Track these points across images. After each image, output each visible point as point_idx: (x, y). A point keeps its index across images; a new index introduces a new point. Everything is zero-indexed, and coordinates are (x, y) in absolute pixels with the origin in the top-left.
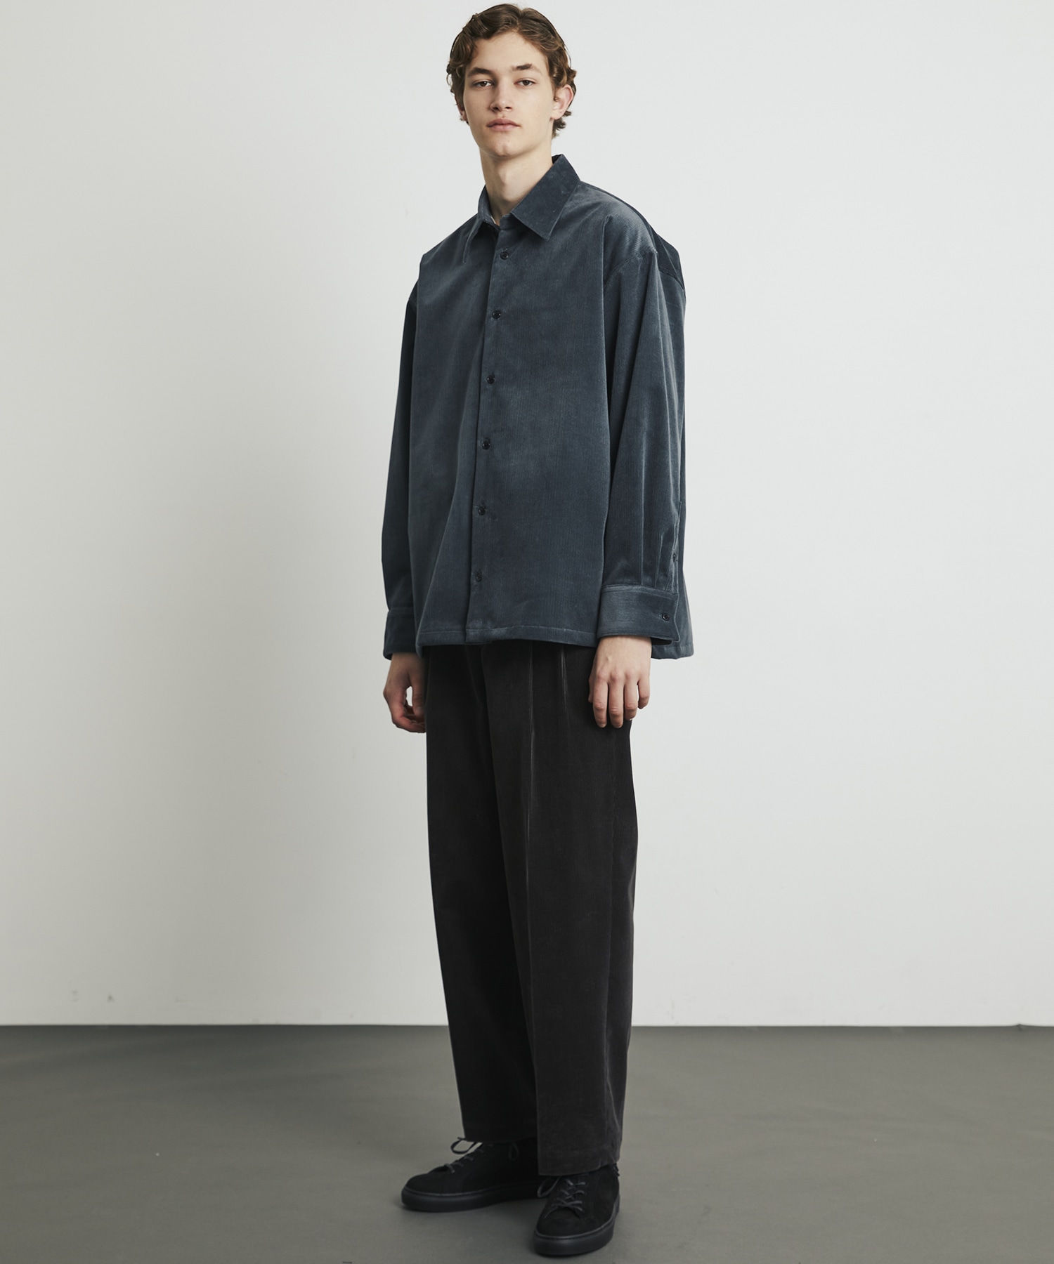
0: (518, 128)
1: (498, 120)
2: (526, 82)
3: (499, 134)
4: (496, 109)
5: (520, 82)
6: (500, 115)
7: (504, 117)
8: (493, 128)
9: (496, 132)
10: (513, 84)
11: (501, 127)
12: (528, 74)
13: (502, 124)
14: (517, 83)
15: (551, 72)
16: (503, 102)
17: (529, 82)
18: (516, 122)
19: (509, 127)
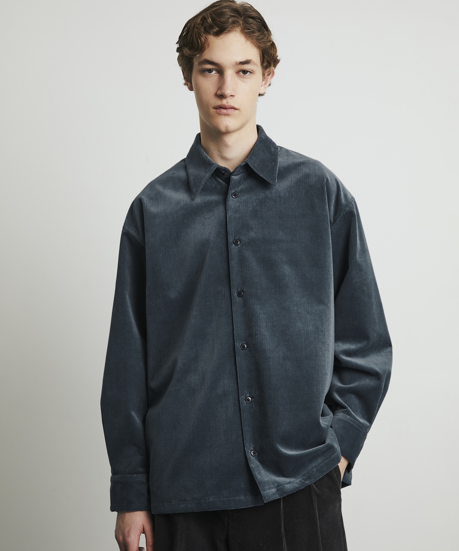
0: (237, 111)
1: (223, 105)
2: (245, 72)
3: (223, 117)
4: (222, 96)
5: (240, 71)
6: (224, 102)
7: (227, 103)
8: (218, 111)
9: (220, 114)
10: (235, 74)
11: (224, 111)
12: (246, 67)
13: (226, 108)
14: (238, 72)
15: (262, 63)
16: (228, 91)
17: (247, 71)
18: (236, 106)
19: (230, 111)
